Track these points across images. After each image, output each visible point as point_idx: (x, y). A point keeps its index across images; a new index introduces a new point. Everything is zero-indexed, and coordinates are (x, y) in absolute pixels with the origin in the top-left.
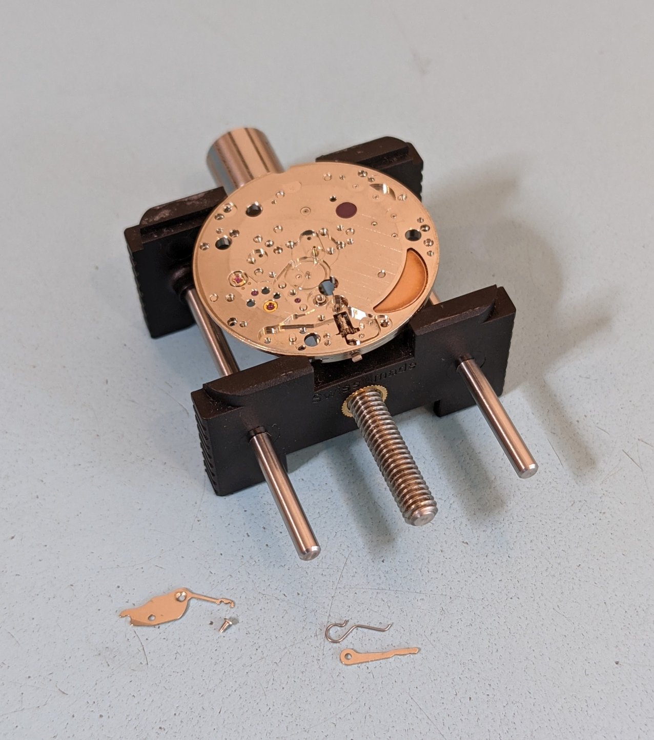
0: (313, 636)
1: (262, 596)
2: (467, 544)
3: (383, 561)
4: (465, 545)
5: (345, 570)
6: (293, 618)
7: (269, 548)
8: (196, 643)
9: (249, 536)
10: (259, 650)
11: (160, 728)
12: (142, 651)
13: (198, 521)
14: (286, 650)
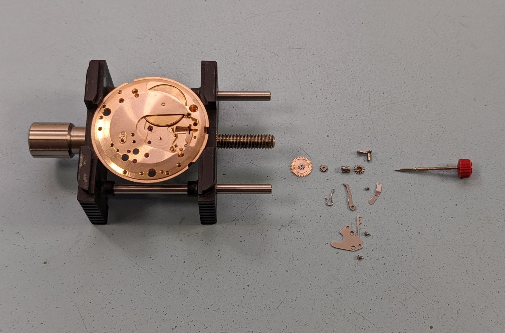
0: (369, 129)
1: (342, 120)
2: (413, 77)
3: (384, 93)
4: (413, 78)
5: (370, 101)
6: (358, 125)
7: (336, 101)
8: (326, 145)
9: (327, 99)
10: (351, 140)
11: (327, 179)
12: (306, 154)
13: (304, 99)
14: (361, 138)
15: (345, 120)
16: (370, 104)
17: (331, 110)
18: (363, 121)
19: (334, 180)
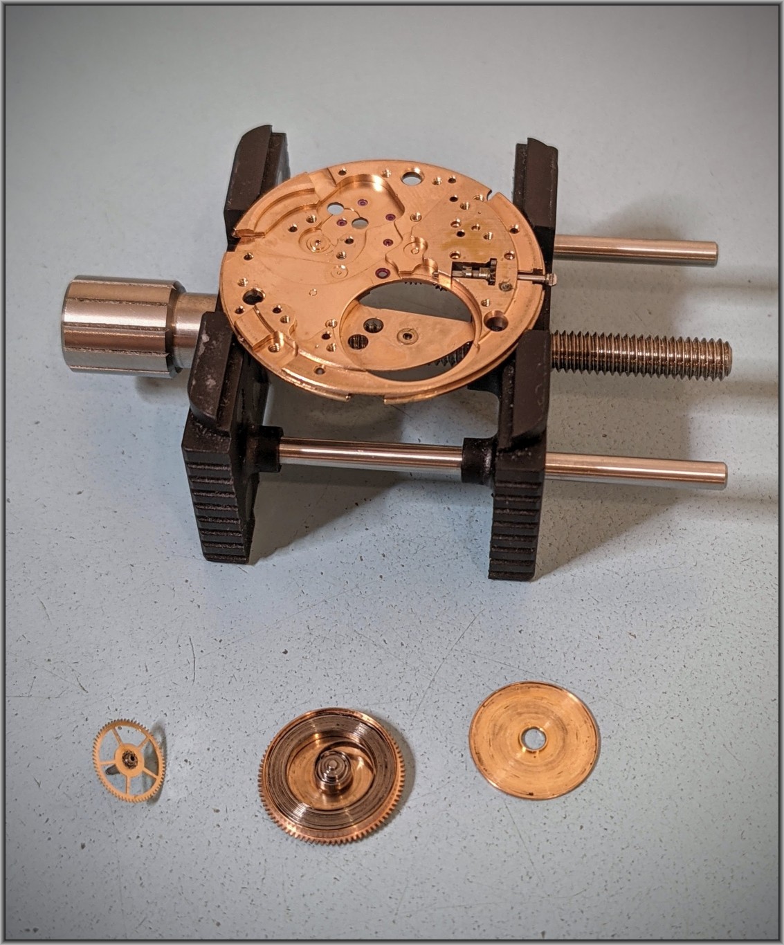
0: (405, 699)
1: (357, 635)
2: (635, 636)
3: (520, 632)
4: (632, 638)
5: (469, 630)
6: (387, 672)
7: (382, 581)
8: (260, 672)
9: (362, 560)
11: (186, 761)
12: (192, 664)
13: (306, 527)
15: (364, 639)
16: (463, 637)
17: (349, 593)
18: (407, 670)
19: (203, 774)
